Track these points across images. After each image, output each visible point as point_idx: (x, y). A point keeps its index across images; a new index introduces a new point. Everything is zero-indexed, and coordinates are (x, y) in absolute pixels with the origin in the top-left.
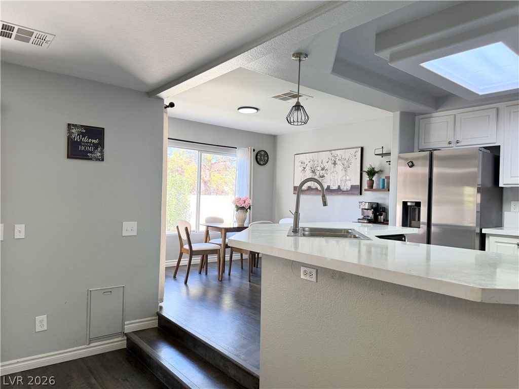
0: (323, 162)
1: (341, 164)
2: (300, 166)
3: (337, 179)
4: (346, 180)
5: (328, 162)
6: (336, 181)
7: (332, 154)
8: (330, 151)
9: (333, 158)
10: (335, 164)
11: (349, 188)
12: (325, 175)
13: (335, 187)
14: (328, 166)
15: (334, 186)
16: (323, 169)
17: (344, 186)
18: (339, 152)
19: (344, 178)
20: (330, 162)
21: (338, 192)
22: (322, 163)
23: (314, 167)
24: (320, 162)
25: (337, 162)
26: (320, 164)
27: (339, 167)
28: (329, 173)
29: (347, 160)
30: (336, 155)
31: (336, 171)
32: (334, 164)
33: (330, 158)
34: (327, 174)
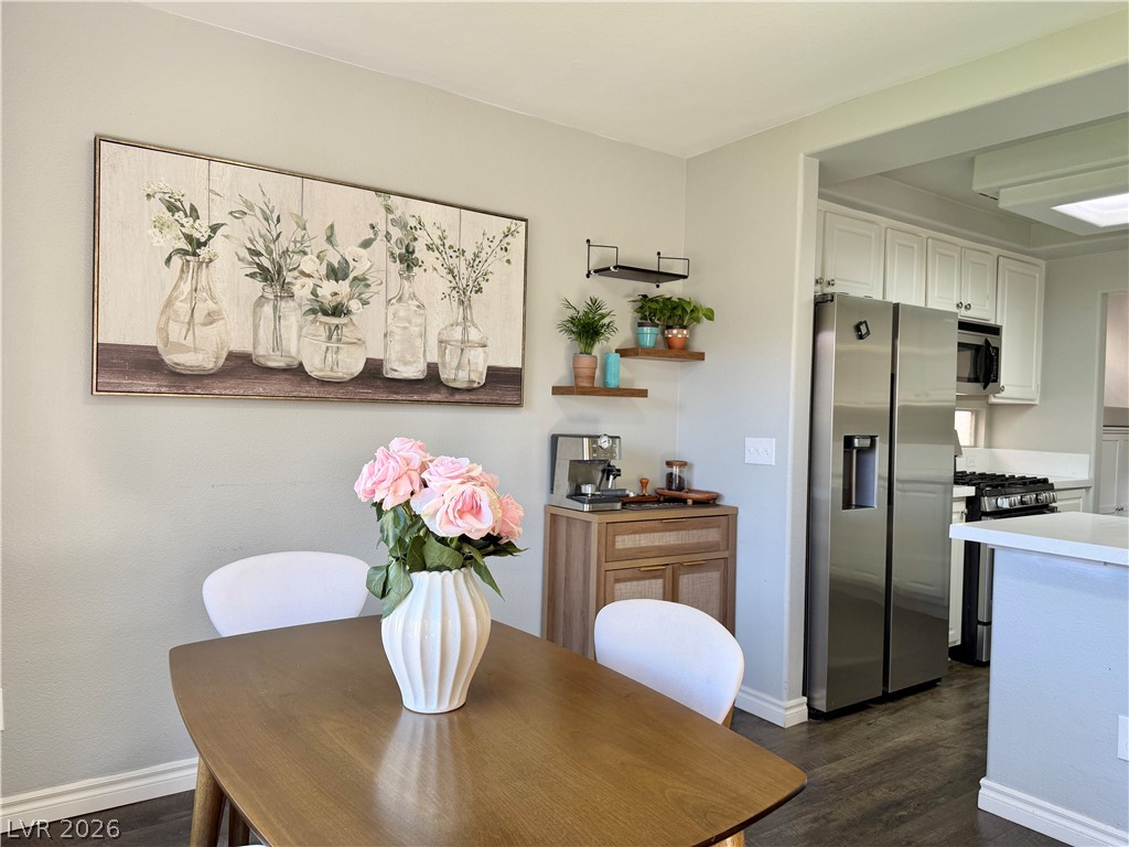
0: (339, 236)
1: (444, 272)
2: (160, 226)
3: (423, 335)
4: (464, 345)
5: (366, 244)
6: (419, 342)
7: (388, 210)
8: (377, 191)
9: (396, 233)
10: (408, 260)
11: (479, 377)
12: (354, 305)
13: (414, 371)
14: (374, 262)
15: (406, 363)
16: (336, 273)
17: (459, 367)
18: (429, 212)
19: (457, 334)
20: (380, 246)
21: (429, 391)
22: (329, 239)
23: (277, 249)
24: (317, 230)
25: (420, 252)
26: (320, 243)
27: (431, 281)
28: (377, 302)
29: (469, 256)
30: (412, 223)
31: (413, 296)
32: (402, 259)
33: (381, 227)
34: (365, 303)
